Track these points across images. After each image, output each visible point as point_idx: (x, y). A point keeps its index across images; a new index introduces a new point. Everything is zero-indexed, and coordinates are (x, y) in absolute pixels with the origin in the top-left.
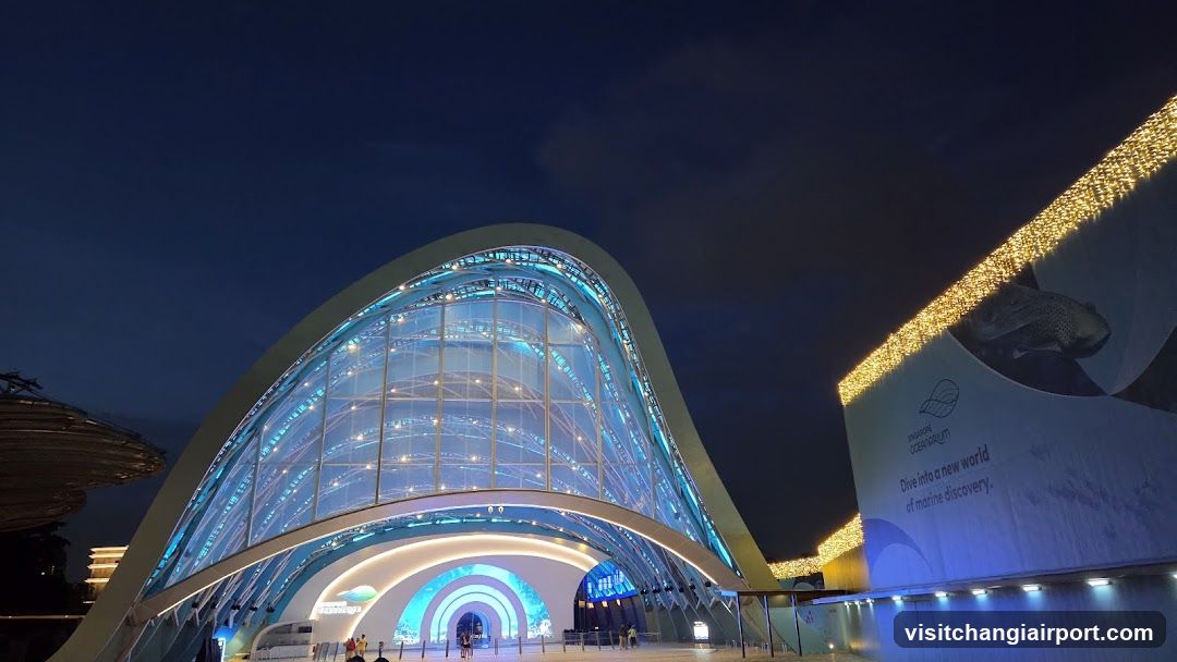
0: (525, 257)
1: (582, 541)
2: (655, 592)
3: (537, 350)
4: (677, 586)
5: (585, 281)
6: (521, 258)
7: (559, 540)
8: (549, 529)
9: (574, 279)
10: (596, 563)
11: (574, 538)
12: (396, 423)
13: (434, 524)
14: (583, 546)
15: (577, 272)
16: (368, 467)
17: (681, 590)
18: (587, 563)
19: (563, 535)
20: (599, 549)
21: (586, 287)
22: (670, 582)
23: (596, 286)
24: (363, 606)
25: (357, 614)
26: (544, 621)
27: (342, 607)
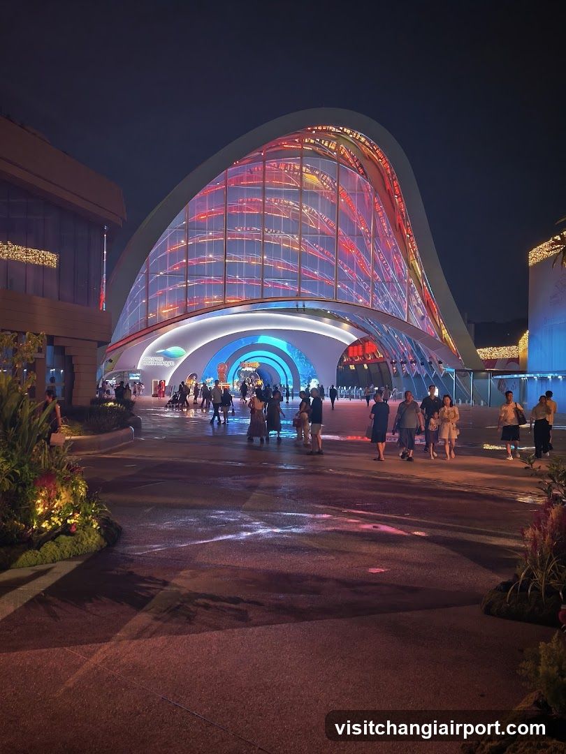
1: (345, 321)
2: (402, 363)
4: (419, 360)
7: (327, 319)
8: (319, 312)
10: (355, 339)
11: (339, 320)
14: (346, 325)
17: (422, 364)
18: (348, 339)
19: (332, 316)
20: (359, 328)
22: (414, 357)
24: (176, 362)
25: (172, 367)
26: (313, 380)
27: (160, 361)
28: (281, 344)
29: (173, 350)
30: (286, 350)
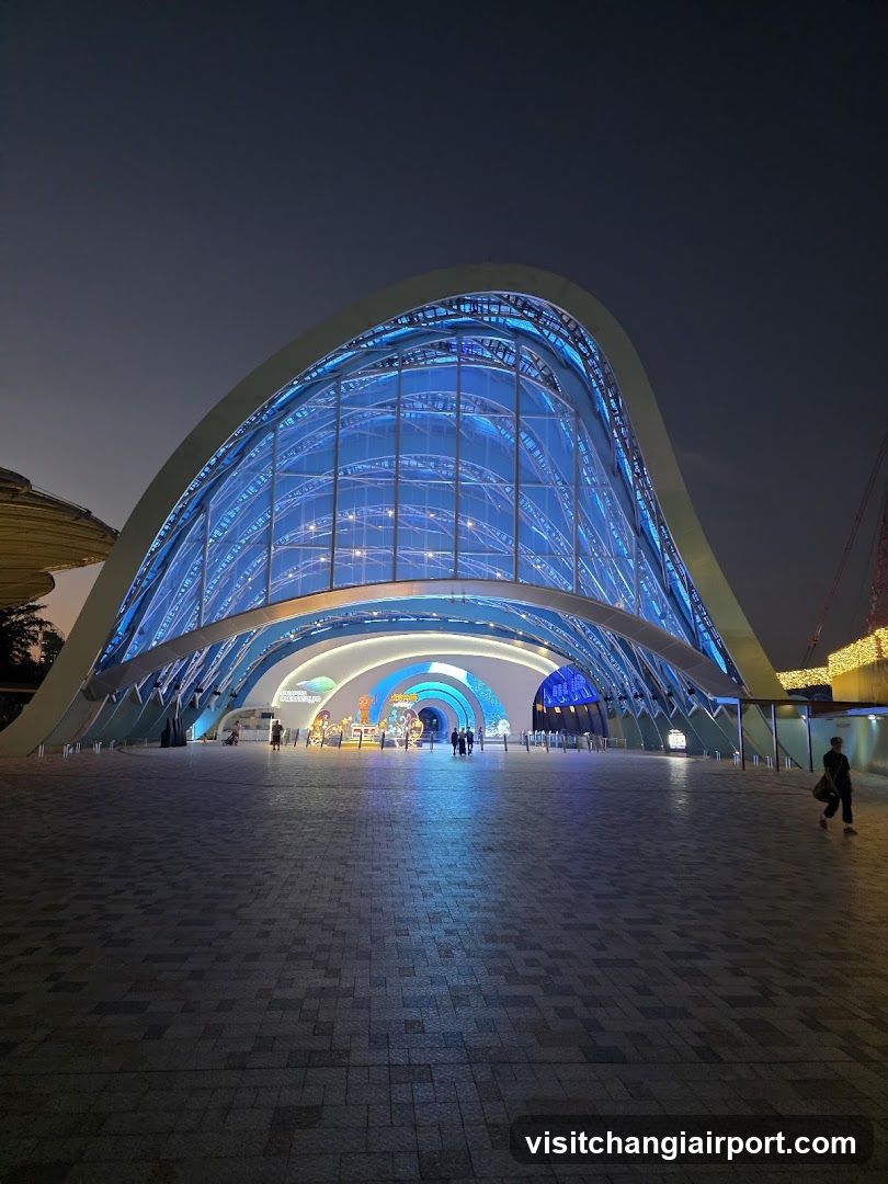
0: (494, 309)
1: (541, 645)
2: (620, 699)
3: (503, 432)
4: (648, 693)
5: (566, 339)
6: (489, 310)
7: (519, 642)
8: (507, 632)
9: (552, 338)
10: (557, 668)
11: (534, 641)
12: (351, 513)
13: (391, 621)
14: (544, 651)
15: (557, 327)
16: (323, 559)
17: (654, 698)
18: (546, 667)
19: (524, 639)
20: (559, 653)
21: (568, 349)
22: (640, 689)
23: (580, 344)
24: (323, 697)
25: (317, 704)
26: (502, 722)
27: (303, 697)
28: (460, 674)
29: (321, 682)
30: (465, 681)
